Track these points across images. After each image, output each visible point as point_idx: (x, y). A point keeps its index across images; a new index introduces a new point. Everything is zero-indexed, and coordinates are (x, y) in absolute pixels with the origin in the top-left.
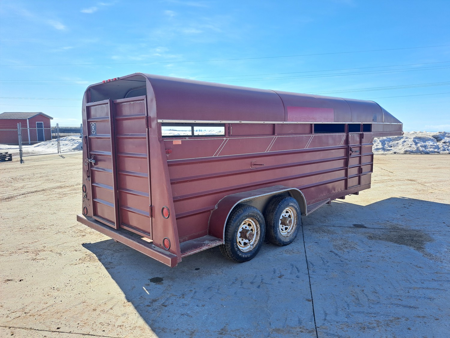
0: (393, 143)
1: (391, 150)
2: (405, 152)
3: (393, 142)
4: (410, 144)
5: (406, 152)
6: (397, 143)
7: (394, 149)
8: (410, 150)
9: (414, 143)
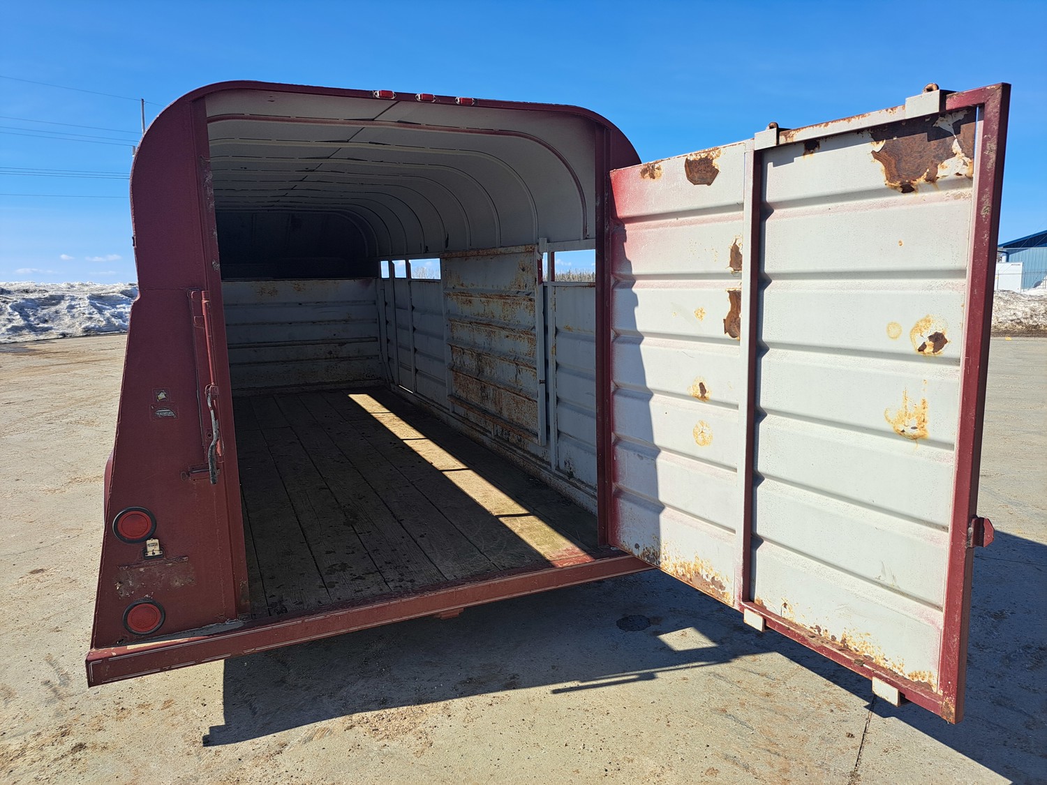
0: (45, 311)
1: (51, 329)
2: (86, 331)
3: (43, 309)
4: (87, 312)
5: (88, 332)
6: (57, 312)
7: (58, 328)
8: (95, 325)
9: (96, 311)
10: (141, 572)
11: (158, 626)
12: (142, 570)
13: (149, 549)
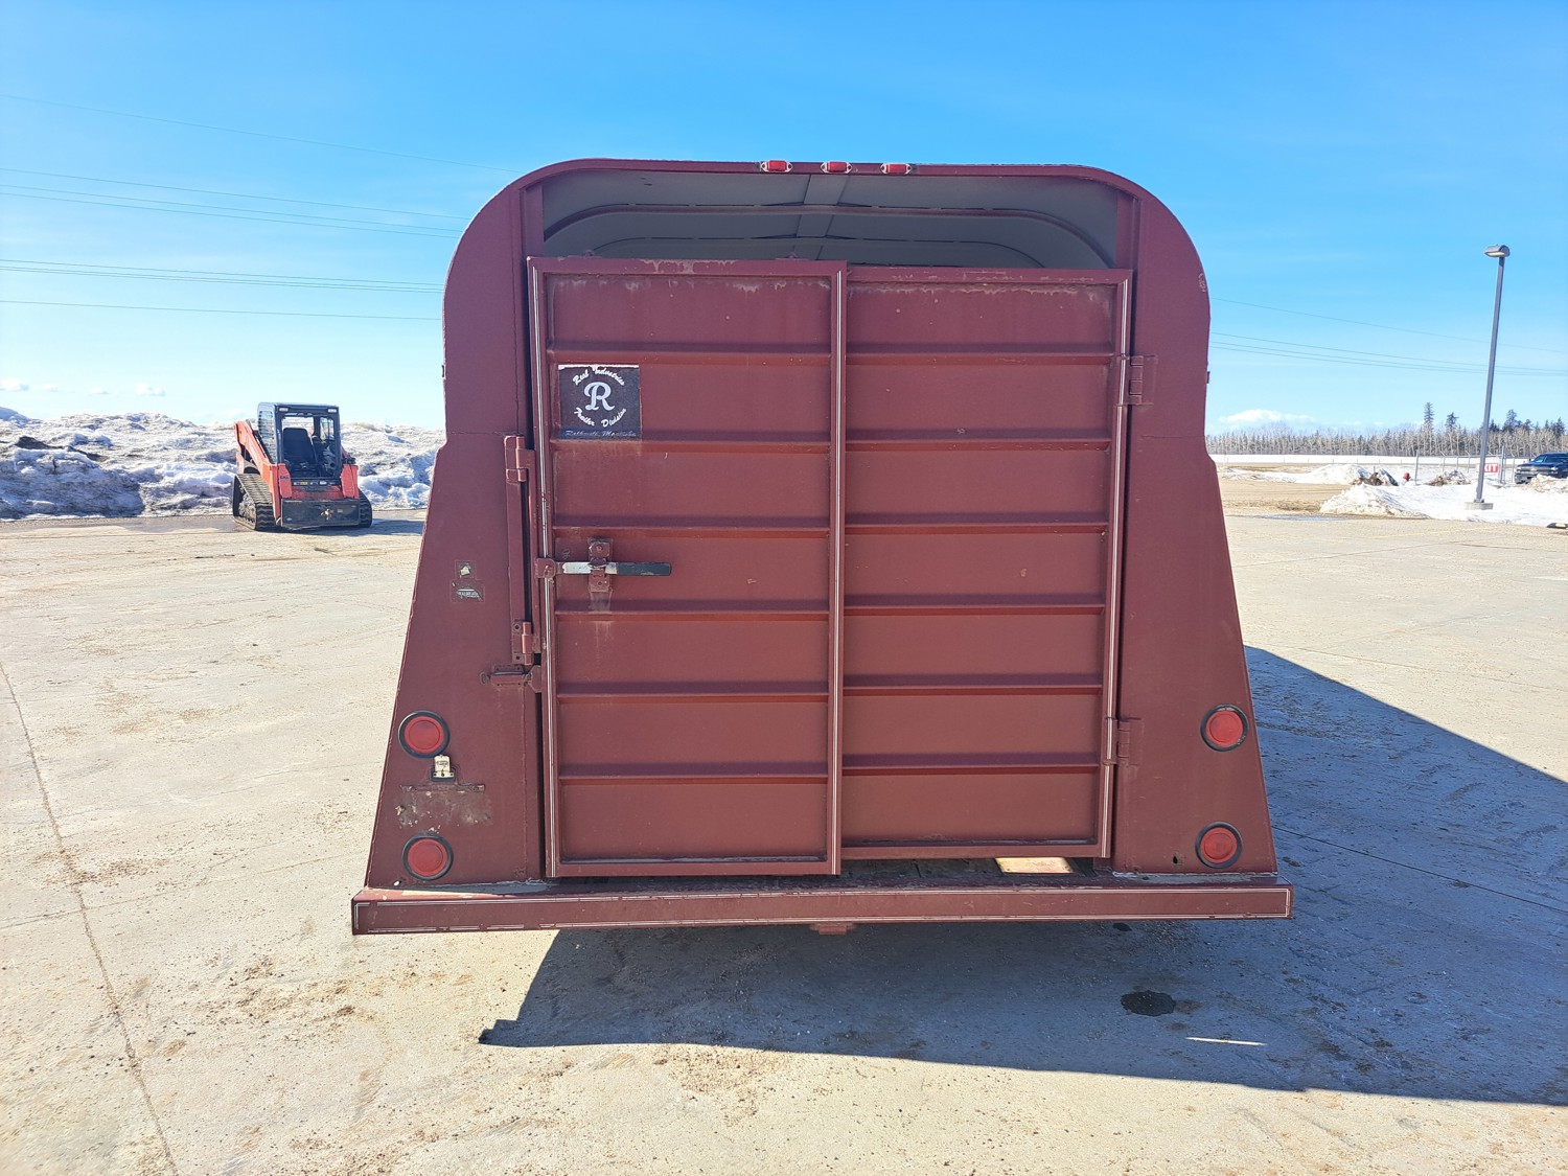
10: (428, 797)
11: (444, 871)
12: (429, 794)
13: (438, 768)
